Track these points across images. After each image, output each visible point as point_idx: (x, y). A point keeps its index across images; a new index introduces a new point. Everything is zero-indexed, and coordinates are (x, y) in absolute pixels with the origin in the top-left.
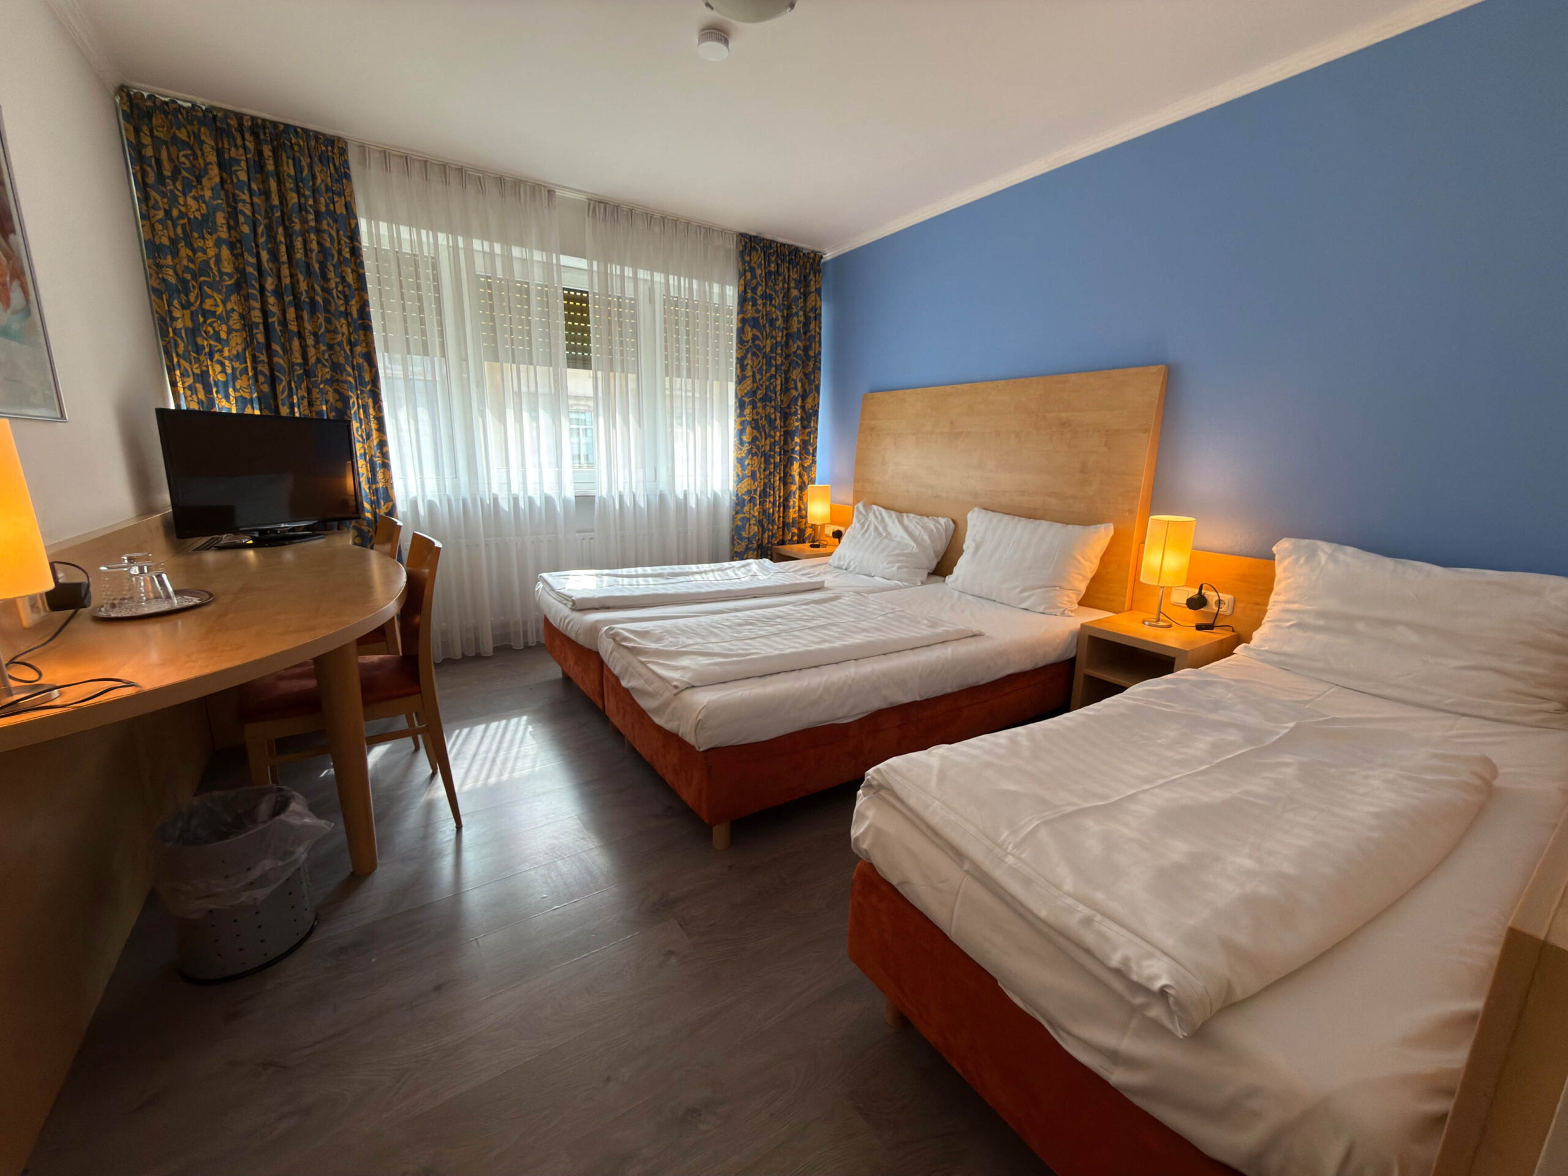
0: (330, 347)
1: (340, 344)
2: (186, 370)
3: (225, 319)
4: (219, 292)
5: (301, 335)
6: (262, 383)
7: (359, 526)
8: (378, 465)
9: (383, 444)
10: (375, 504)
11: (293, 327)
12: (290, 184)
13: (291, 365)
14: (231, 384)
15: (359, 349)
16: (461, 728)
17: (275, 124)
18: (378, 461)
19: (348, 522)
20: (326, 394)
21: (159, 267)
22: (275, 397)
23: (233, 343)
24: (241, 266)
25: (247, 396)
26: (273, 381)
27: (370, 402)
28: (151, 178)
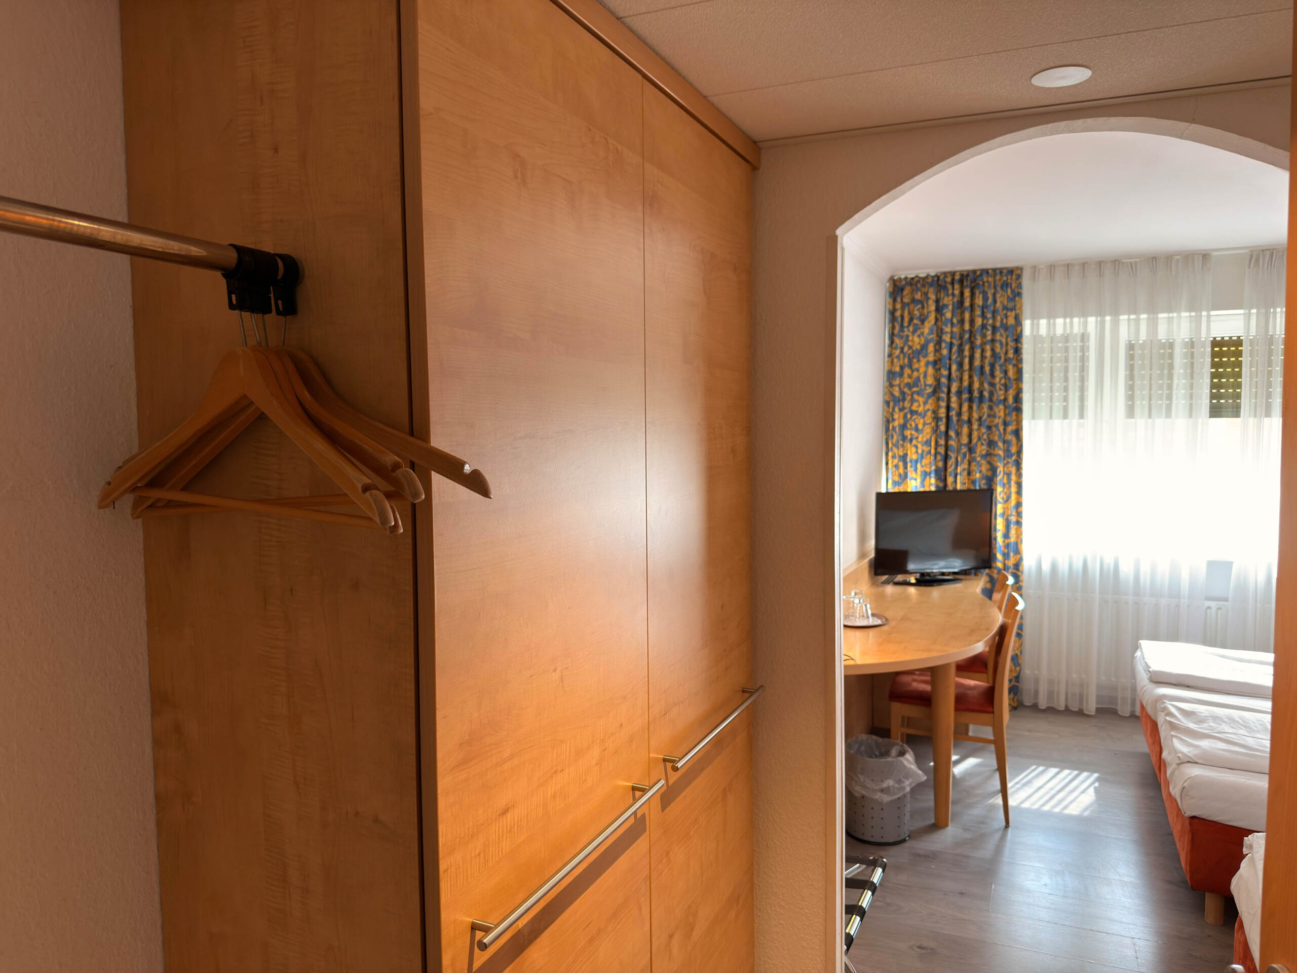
0: (989, 428)
1: (997, 426)
2: (895, 454)
3: (923, 416)
4: (923, 396)
5: (970, 422)
6: (939, 461)
7: (991, 574)
8: (1012, 523)
9: (1019, 505)
10: (1006, 556)
11: (965, 417)
12: (978, 312)
13: (960, 445)
14: (919, 460)
15: (1010, 428)
16: (1039, 765)
17: (974, 272)
18: (1013, 519)
19: (982, 570)
20: (981, 466)
21: (891, 385)
22: (946, 469)
23: (925, 433)
24: (938, 377)
25: (928, 470)
26: (946, 458)
27: (1013, 470)
28: (896, 331)
